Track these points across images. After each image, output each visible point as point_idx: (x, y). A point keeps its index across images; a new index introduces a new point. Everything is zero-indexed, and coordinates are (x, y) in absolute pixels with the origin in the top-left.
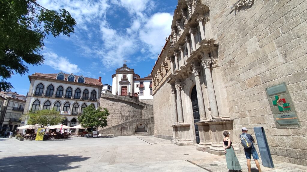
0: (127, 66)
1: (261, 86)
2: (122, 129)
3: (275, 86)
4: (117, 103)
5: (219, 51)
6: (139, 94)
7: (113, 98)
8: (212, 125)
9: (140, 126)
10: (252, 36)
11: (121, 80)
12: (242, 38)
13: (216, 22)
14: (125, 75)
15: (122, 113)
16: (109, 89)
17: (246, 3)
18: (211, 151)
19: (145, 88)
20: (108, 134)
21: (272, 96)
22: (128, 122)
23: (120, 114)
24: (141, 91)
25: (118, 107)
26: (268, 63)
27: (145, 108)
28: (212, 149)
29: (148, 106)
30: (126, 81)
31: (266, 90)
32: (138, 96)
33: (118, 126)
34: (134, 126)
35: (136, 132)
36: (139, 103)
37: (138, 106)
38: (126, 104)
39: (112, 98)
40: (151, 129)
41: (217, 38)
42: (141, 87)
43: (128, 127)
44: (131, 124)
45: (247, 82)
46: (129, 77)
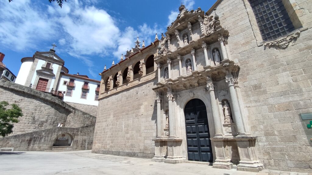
0: (55, 53)
1: (294, 112)
2: (30, 140)
3: (310, 113)
4: (29, 100)
5: (239, 74)
6: (64, 94)
7: (23, 92)
8: (241, 141)
9: (61, 137)
10: (285, 70)
11: (41, 69)
12: (272, 70)
13: (237, 48)
14: (50, 64)
15: (34, 116)
16: (8, 76)
17: (280, 44)
18: (244, 169)
19: (76, 88)
20: (2, 149)
21: (306, 121)
22: (44, 131)
23: (32, 118)
24: (69, 91)
25: (30, 107)
26: (303, 95)
27: (71, 114)
28: (245, 167)
29: (77, 112)
30: (49, 72)
31: (300, 115)
32: (63, 96)
33: (24, 135)
34: (53, 136)
35: (54, 145)
36: (65, 106)
37: (63, 110)
38: (44, 103)
39: (23, 90)
40: (77, 142)
41: (238, 62)
42: (71, 85)
43: (42, 138)
44: (49, 134)
45: (276, 106)
46: (56, 68)
